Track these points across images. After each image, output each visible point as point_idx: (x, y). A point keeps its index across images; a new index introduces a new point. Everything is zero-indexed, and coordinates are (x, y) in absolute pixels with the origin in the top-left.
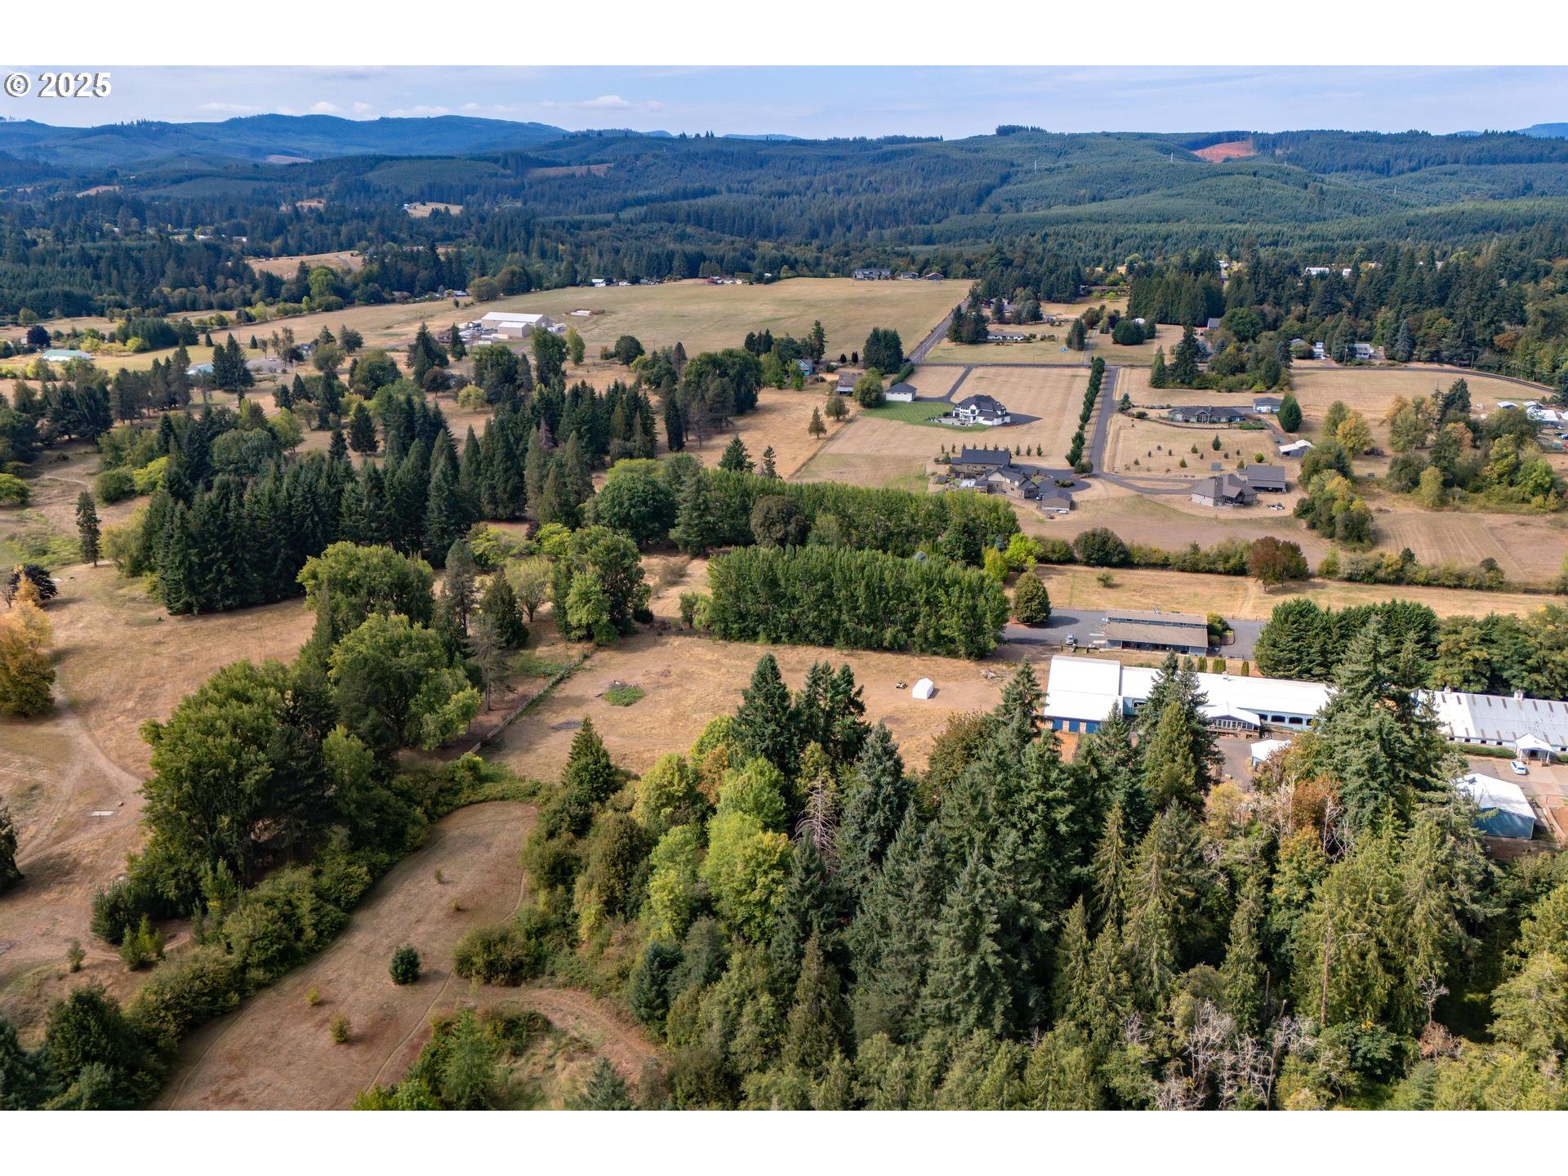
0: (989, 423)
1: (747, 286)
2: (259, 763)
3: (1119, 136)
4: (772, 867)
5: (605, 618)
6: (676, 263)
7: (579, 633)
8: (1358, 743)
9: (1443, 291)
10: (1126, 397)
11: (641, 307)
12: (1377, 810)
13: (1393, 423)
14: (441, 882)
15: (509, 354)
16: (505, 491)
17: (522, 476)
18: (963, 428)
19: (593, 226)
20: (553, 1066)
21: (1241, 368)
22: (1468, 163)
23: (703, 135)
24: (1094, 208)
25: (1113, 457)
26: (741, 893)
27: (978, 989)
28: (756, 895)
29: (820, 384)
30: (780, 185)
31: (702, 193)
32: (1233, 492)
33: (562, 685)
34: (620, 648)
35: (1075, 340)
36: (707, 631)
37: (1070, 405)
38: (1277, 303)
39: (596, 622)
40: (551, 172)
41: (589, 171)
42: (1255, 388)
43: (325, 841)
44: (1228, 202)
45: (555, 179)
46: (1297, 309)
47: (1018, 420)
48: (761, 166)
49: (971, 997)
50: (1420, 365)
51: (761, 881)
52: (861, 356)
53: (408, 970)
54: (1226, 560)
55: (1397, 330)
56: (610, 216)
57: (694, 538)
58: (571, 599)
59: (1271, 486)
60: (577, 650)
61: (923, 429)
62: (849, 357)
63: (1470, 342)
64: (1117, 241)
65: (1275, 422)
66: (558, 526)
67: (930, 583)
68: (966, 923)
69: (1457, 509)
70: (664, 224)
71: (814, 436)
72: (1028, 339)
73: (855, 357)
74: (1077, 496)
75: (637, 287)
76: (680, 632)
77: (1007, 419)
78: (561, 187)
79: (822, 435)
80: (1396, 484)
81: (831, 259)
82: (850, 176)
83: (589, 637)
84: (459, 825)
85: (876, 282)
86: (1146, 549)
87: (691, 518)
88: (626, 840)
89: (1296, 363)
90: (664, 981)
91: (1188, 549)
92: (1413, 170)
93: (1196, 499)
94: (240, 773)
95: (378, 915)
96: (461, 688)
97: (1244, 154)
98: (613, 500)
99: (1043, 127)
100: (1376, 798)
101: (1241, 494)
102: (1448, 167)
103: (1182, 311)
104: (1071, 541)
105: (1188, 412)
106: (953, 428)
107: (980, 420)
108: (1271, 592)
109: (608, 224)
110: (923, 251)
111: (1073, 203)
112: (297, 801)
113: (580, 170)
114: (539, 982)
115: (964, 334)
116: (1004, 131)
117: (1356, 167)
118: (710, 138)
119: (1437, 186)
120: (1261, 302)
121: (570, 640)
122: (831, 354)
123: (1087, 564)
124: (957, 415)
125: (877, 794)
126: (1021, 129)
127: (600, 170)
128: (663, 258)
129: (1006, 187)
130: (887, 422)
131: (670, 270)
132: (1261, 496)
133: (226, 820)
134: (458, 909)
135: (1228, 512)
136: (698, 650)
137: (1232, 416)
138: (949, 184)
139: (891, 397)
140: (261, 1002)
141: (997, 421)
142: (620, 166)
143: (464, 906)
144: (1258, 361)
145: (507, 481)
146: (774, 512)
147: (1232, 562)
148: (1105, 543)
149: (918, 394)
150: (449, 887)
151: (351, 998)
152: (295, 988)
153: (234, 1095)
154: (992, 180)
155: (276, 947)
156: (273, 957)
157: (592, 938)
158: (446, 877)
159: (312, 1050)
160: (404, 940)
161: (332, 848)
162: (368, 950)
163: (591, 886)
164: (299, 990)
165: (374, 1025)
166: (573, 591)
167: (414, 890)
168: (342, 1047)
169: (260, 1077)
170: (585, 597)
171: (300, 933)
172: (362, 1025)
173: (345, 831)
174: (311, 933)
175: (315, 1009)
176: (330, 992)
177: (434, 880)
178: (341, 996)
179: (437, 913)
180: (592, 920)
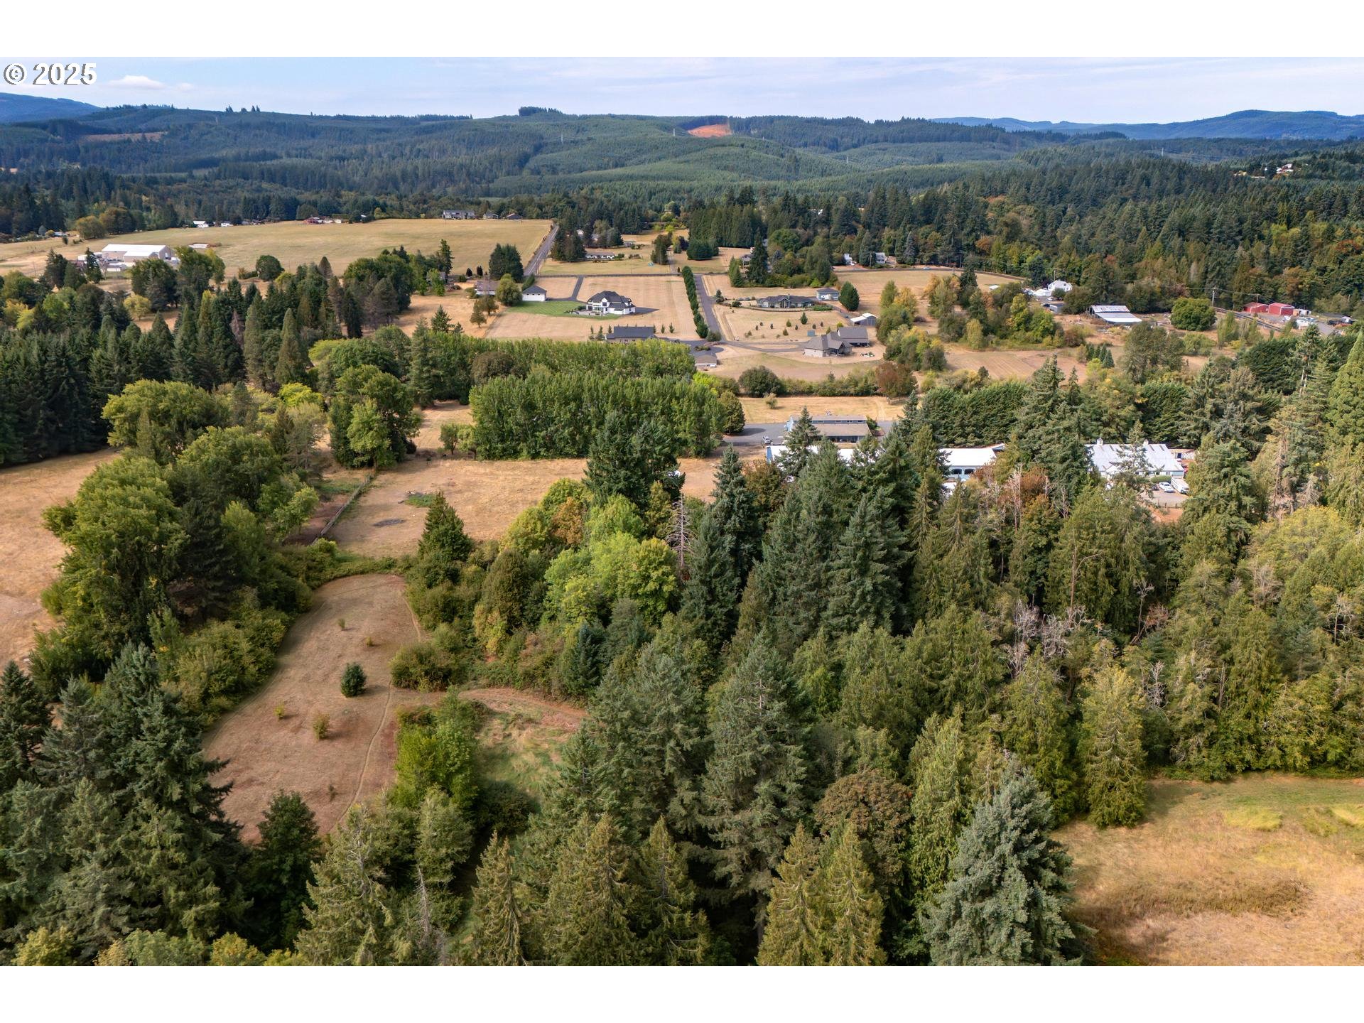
0: (619, 313)
1: (348, 226)
2: (177, 531)
3: (623, 118)
4: (661, 563)
5: (387, 442)
6: (272, 207)
7: (362, 459)
8: (1059, 438)
9: (929, 213)
10: (719, 293)
11: (255, 241)
12: (1079, 482)
13: (932, 297)
14: (344, 629)
15: (166, 266)
16: (226, 366)
17: (240, 351)
18: (598, 317)
19: (170, 182)
20: (510, 735)
21: (799, 270)
22: (894, 142)
23: (249, 109)
24: (619, 171)
25: (730, 331)
26: (635, 587)
27: (872, 601)
28: (652, 586)
29: (457, 292)
30: (337, 151)
31: (264, 156)
32: (836, 345)
33: (362, 498)
34: (398, 471)
35: (660, 258)
36: (472, 454)
37: (676, 300)
38: (806, 227)
39: (379, 447)
40: (107, 138)
41: (144, 138)
42: (814, 284)
43: (239, 601)
44: (726, 168)
45: (111, 143)
46: (822, 231)
47: (640, 312)
48: (313, 136)
49: (868, 608)
50: (924, 267)
51: (654, 575)
52: (486, 269)
53: (356, 685)
54: (856, 385)
55: (905, 240)
56: (183, 175)
57: (425, 391)
58: (353, 428)
59: (859, 342)
60: (361, 476)
61: (566, 319)
62: (474, 272)
63: (958, 248)
64: (651, 194)
65: (839, 305)
66: (298, 385)
67: (664, 396)
68: (860, 554)
69: (994, 349)
70: (241, 181)
71: (476, 326)
72: (621, 257)
73: (480, 271)
74: (720, 356)
75: (238, 227)
76: (444, 457)
77: (633, 310)
78: (119, 150)
79: (483, 325)
80: (947, 336)
81: (411, 207)
82: (400, 145)
83: (370, 464)
84: (335, 593)
85: (464, 221)
86: (795, 381)
87: (421, 371)
88: (518, 569)
89: (837, 268)
90: (596, 653)
91: (825, 379)
92: (855, 146)
93: (808, 352)
94: (163, 538)
95: (299, 656)
96: (299, 489)
97: (723, 133)
98: (347, 360)
99: (559, 109)
100: (1078, 474)
101: (842, 346)
102: (881, 145)
103: (734, 236)
104: (737, 379)
105: (772, 301)
106: (592, 318)
107: (612, 311)
108: (893, 404)
109: (183, 181)
110: (494, 201)
111: (599, 168)
112: (214, 564)
113: (137, 137)
114: (465, 686)
115: (567, 253)
116: (525, 112)
117: (814, 144)
118: (256, 112)
119: (876, 158)
120: (794, 226)
121: (353, 467)
122: (457, 269)
123: (752, 395)
124: (590, 308)
125: (732, 502)
126: (540, 110)
127: (157, 136)
128: (260, 203)
129: (539, 157)
130: (532, 316)
131: (268, 213)
132: (854, 350)
133: (154, 581)
134: (371, 645)
135: (836, 360)
136: (470, 468)
137: (806, 302)
138: (492, 151)
139: (526, 298)
140: (231, 722)
141: (625, 311)
142: (173, 134)
143: (376, 641)
144: (813, 263)
145: (227, 357)
146: (495, 364)
147: (861, 385)
148: (765, 377)
149: (549, 296)
150: (353, 633)
151: (312, 711)
152: (255, 710)
153: (250, 782)
154: (528, 149)
155: (231, 678)
156: (230, 687)
157: (500, 650)
158: (346, 626)
159: (299, 746)
160: (335, 669)
161: (246, 605)
162: (306, 679)
163: (490, 610)
164: (260, 711)
165: (345, 725)
166: (355, 421)
167: (323, 637)
168: (326, 742)
169: (265, 768)
170: (367, 425)
171: (243, 669)
172: (334, 726)
173: (255, 590)
174: (253, 669)
175: (283, 721)
176: (291, 709)
177: (337, 629)
178: (302, 711)
179: (353, 650)
180: (499, 634)
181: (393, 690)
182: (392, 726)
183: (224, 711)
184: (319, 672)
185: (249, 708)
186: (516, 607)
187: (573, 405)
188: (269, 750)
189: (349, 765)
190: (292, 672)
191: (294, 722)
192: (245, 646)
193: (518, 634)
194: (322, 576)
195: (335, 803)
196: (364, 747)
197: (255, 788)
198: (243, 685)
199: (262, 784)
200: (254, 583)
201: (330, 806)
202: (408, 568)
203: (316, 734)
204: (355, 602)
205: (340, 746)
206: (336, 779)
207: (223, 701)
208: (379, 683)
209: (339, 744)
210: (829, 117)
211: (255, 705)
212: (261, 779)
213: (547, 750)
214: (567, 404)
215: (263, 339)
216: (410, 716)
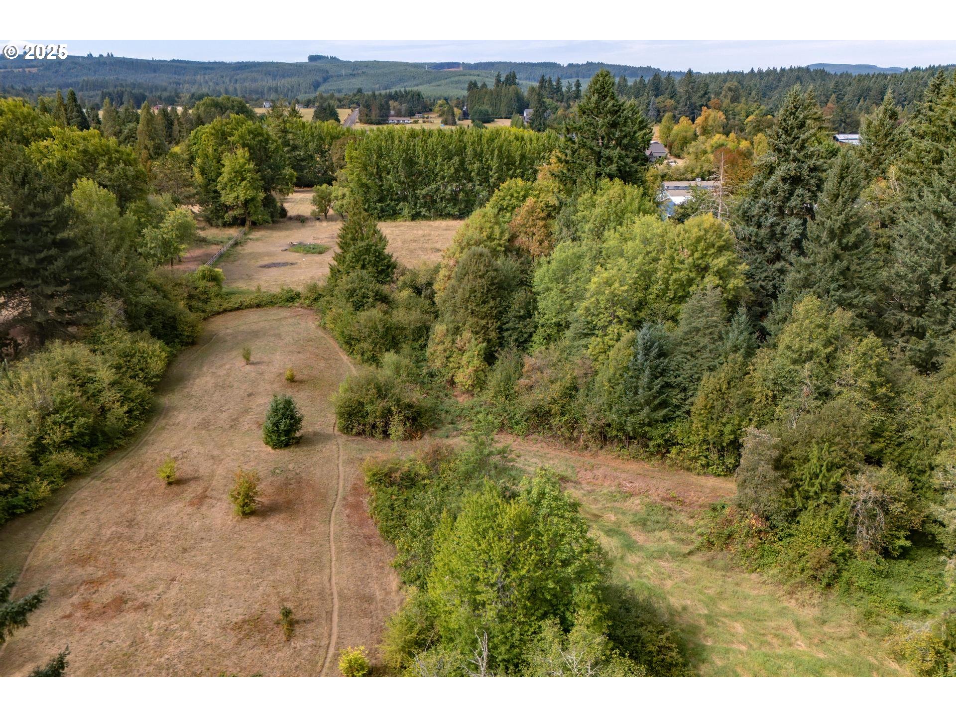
6: (125, 98)
14: (248, 361)
30: (174, 79)
34: (272, 229)
35: (451, 119)
39: (253, 199)
41: (24, 71)
48: (155, 71)
53: (287, 430)
60: (234, 232)
72: (416, 122)
76: (319, 220)
83: (242, 221)
115: (373, 117)
127: (34, 70)
128: (114, 96)
129: (327, 84)
134: (293, 380)
138: (292, 80)
140: (84, 492)
142: (47, 68)
143: (298, 377)
150: (263, 367)
151: (220, 471)
152: (126, 472)
153: (119, 603)
154: (320, 80)
155: (82, 420)
156: (81, 435)
157: (480, 384)
158: (252, 359)
159: (208, 529)
160: (246, 411)
161: (107, 323)
162: (205, 425)
163: (457, 330)
164: (134, 474)
165: (280, 490)
166: (226, 170)
167: (222, 372)
168: (253, 520)
169: (150, 573)
170: (239, 174)
171: (103, 410)
172: (265, 494)
173: (120, 303)
174: (120, 410)
175: (175, 488)
176: (185, 469)
177: (240, 362)
178: (203, 471)
179: (268, 387)
180: (476, 362)
181: (343, 439)
182: (356, 490)
183: (70, 475)
184: (224, 416)
185: (113, 469)
186: (494, 325)
187: (456, 159)
188: (153, 539)
189: (303, 561)
190: (181, 417)
191: (192, 490)
192: (105, 375)
193: (505, 360)
194: (208, 308)
195: (297, 643)
196: (322, 528)
197: (130, 617)
198: (104, 433)
199: (144, 606)
200: (117, 293)
201: (287, 652)
202: (316, 299)
203: (235, 508)
204: (255, 334)
205: (280, 527)
206: (288, 591)
207: (69, 458)
208: (317, 428)
209: (276, 523)
210: (534, 61)
211: (124, 464)
212: (141, 597)
213: (618, 523)
214: (450, 159)
215: (120, 132)
216: (388, 475)
